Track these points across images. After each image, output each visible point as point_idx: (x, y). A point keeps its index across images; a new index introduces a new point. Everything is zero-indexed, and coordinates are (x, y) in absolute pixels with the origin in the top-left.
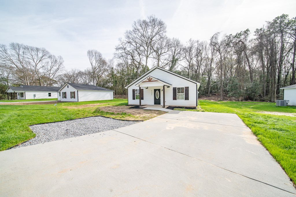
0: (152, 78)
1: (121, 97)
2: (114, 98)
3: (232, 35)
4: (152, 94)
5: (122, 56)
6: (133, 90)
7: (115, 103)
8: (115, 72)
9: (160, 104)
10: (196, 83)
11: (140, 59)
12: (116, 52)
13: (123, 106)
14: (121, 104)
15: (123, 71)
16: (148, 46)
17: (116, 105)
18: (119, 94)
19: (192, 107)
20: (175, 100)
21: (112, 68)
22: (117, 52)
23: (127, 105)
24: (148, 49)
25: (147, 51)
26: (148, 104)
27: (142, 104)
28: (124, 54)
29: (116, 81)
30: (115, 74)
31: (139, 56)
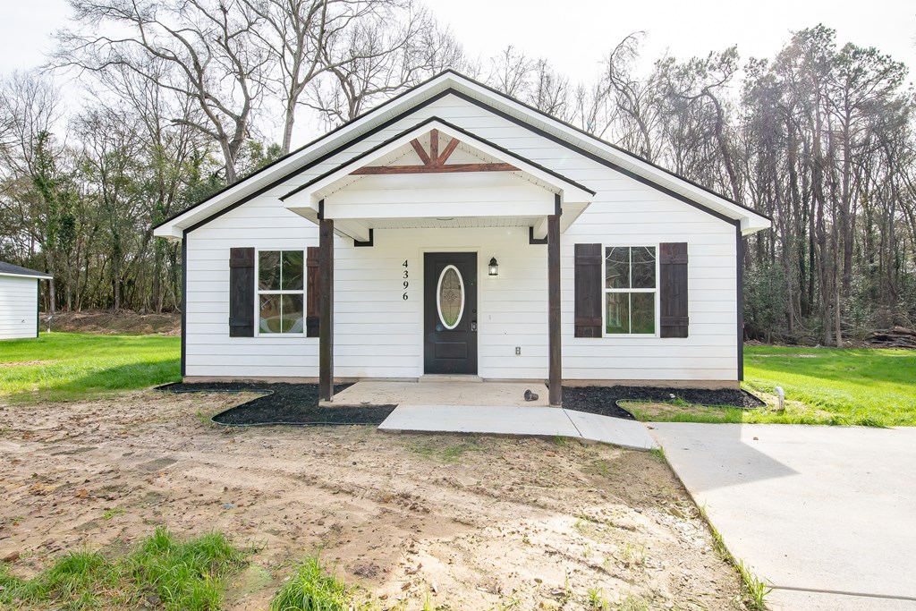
0: (454, 144)
1: (105, 324)
2: (41, 325)
3: (677, 63)
4: (409, 291)
5: (121, 62)
6: (236, 253)
7: (48, 363)
8: (64, 166)
9: (475, 372)
10: (737, 223)
11: (248, 99)
12: (74, 28)
13: (128, 394)
14: (113, 371)
15: (121, 158)
16: (302, 26)
17: (50, 382)
18: (85, 307)
19: (712, 387)
20: (588, 335)
21: (44, 136)
22: (85, 29)
23: (175, 382)
24: (301, 44)
25: (294, 55)
26: (370, 373)
27: (338, 373)
28: (135, 53)
29: (69, 223)
30: (65, 179)
31: (242, 81)
